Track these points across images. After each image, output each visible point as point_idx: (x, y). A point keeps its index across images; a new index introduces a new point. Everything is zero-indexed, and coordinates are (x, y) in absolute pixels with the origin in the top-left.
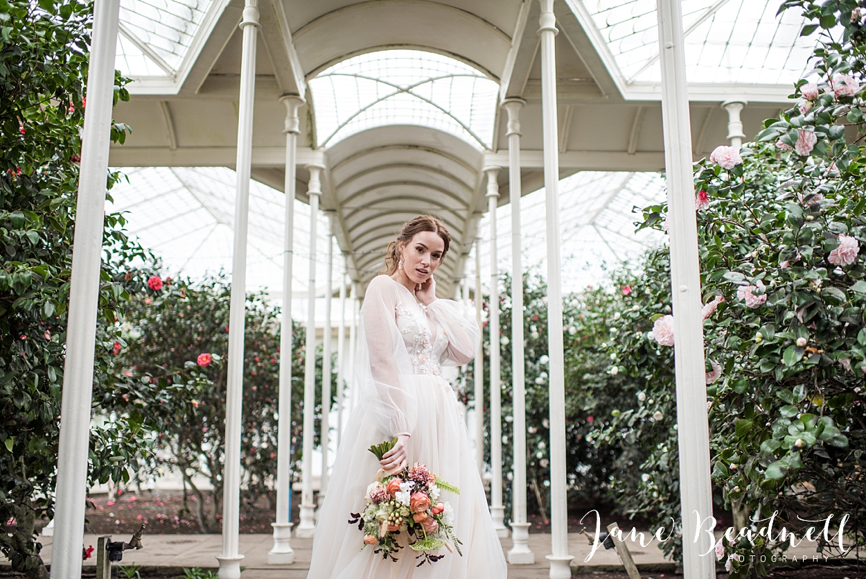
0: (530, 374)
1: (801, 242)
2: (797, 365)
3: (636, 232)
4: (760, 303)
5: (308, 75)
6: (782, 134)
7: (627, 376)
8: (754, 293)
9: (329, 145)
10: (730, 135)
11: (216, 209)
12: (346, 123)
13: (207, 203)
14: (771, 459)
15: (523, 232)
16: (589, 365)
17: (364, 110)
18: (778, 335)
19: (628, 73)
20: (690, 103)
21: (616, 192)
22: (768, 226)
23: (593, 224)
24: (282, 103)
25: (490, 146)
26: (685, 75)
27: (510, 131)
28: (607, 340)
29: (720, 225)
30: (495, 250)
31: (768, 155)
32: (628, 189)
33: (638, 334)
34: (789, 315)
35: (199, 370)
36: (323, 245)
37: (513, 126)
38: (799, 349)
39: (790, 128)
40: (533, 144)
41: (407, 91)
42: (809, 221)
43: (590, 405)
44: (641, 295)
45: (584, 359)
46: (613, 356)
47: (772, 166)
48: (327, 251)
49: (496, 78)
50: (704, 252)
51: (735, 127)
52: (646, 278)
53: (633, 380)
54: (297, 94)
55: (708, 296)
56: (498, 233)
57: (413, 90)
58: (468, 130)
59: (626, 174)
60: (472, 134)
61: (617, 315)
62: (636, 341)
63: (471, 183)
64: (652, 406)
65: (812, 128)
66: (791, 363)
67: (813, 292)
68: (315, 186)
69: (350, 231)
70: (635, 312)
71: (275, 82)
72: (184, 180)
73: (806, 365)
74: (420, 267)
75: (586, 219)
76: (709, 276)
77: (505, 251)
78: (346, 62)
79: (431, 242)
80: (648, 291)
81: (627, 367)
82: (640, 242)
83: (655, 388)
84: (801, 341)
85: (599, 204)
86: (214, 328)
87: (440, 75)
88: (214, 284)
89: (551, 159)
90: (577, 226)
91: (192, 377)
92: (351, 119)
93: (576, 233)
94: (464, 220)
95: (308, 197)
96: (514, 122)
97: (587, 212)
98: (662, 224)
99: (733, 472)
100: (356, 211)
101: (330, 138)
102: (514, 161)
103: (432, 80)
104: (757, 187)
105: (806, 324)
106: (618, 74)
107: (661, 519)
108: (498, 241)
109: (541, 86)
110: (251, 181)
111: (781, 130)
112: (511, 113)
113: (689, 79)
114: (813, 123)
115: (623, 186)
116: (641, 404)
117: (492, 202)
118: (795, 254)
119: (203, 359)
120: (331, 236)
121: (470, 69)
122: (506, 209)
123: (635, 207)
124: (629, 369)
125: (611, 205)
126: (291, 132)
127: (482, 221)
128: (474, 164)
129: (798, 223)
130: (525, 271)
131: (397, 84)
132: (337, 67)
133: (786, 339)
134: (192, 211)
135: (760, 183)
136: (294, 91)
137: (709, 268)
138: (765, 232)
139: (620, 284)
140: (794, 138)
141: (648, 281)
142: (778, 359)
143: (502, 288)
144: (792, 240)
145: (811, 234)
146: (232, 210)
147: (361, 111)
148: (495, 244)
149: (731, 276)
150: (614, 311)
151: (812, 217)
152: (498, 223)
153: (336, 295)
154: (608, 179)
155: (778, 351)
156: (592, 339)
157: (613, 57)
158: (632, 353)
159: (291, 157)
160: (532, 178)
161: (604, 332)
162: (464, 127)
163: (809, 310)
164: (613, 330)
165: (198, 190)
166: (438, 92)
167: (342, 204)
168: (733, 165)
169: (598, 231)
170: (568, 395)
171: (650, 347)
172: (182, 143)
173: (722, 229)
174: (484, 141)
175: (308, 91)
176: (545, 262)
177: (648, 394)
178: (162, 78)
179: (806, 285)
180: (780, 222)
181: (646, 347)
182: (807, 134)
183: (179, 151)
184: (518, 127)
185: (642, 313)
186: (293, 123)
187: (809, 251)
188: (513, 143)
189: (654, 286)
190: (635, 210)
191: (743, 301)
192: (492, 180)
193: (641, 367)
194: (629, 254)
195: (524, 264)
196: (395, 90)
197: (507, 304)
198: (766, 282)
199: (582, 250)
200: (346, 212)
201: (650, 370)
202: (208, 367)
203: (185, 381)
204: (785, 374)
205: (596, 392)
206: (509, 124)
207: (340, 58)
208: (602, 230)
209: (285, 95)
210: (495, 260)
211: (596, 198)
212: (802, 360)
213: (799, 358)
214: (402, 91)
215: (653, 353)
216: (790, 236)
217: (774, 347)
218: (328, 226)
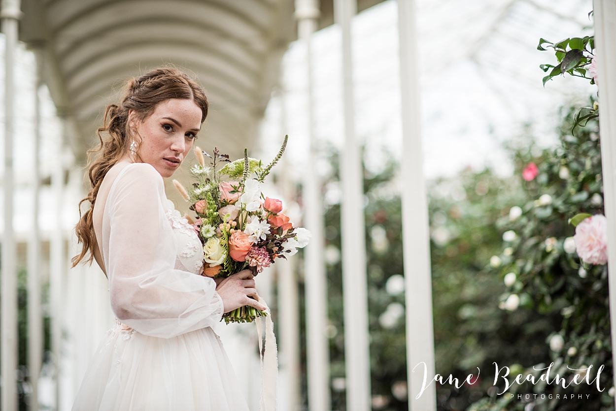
0: (375, 310)
3: (545, 80)
7: (532, 311)
16: (470, 291)
23: (474, 59)
28: (500, 254)
30: (312, 105)
33: (550, 244)
43: (473, 358)
44: (553, 178)
45: (462, 285)
46: (510, 279)
52: (561, 152)
53: (542, 316)
61: (516, 212)
62: (546, 254)
64: (573, 360)
68: (12, 3)
69: (70, 76)
70: (545, 207)
74: (170, 155)
79: (185, 116)
80: (564, 173)
81: (533, 297)
83: (578, 328)
98: (587, 67)
100: (79, 43)
116: (555, 356)
120: (38, 85)
123: (542, 41)
124: (537, 300)
139: (521, 161)
141: (565, 156)
143: (324, 168)
150: (509, 206)
153: (47, 182)
156: (473, 250)
158: (541, 274)
161: (494, 239)
164: (509, 236)
167: (56, 31)
170: (438, 341)
171: (568, 263)
177: (567, 340)
181: (563, 263)
185: (555, 210)
189: (574, 165)
190: (543, 45)
193: (555, 295)
197: (333, 195)
200: (63, 45)
201: (570, 301)
205: (482, 338)
210: (313, 123)
215: (575, 273)
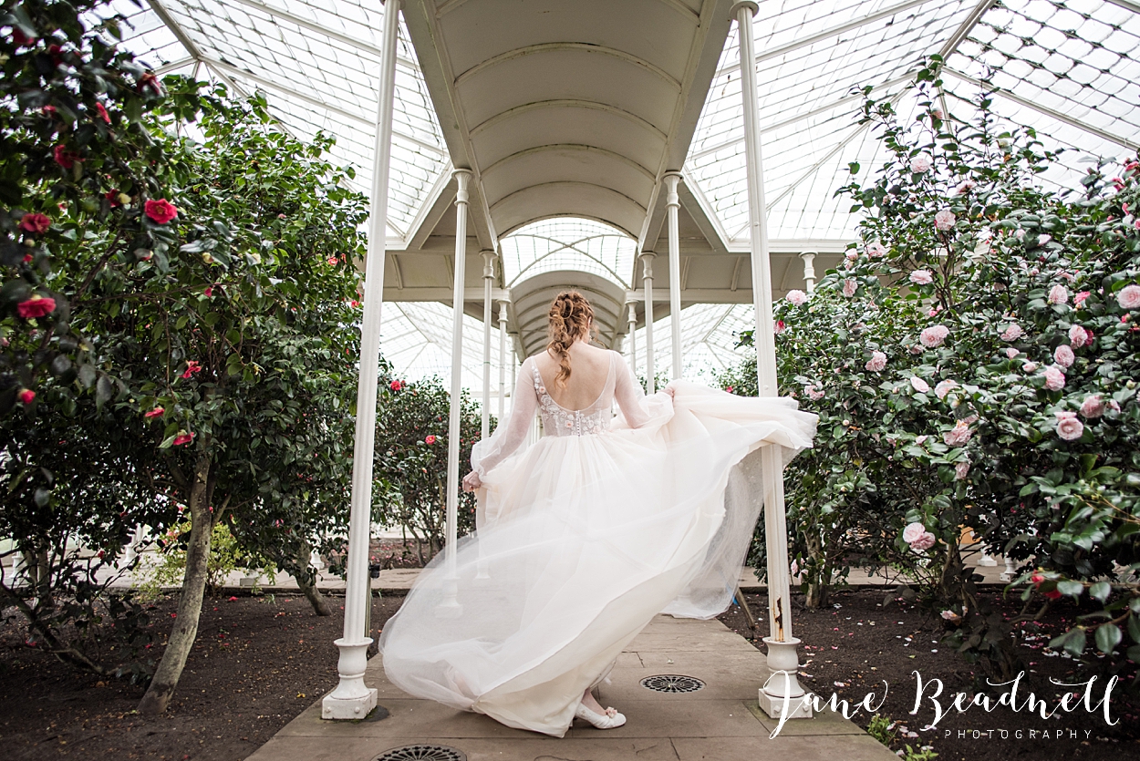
1: (847, 355)
2: (843, 438)
3: (736, 348)
4: (820, 397)
5: (499, 237)
6: (834, 283)
8: (814, 390)
9: (513, 286)
10: (806, 277)
11: (427, 331)
12: (526, 270)
13: (421, 327)
14: (826, 501)
15: (655, 347)
17: (539, 260)
18: (831, 419)
19: (731, 233)
20: (770, 253)
21: (723, 318)
22: (826, 345)
23: (706, 341)
24: (481, 256)
25: (630, 286)
26: (766, 234)
27: (645, 276)
29: (793, 344)
30: (634, 360)
31: (831, 293)
32: (732, 315)
34: (838, 404)
35: (427, 447)
36: (509, 359)
37: (647, 272)
38: (844, 427)
39: (839, 279)
40: (662, 284)
41: (570, 246)
42: (851, 342)
47: (834, 301)
48: (511, 363)
49: (636, 238)
50: (781, 362)
51: (809, 272)
52: (743, 381)
54: (493, 250)
55: (785, 392)
56: (636, 349)
57: (576, 246)
58: (614, 274)
59: (729, 305)
60: (617, 277)
63: (617, 313)
65: (855, 279)
66: (839, 437)
67: (854, 390)
68: (503, 315)
69: (527, 348)
71: (477, 241)
72: (404, 310)
73: (848, 438)
75: (700, 337)
76: (785, 379)
77: (642, 361)
78: (527, 227)
80: (744, 390)
82: (741, 355)
84: (845, 422)
85: (710, 326)
86: (430, 418)
87: (594, 235)
88: (429, 386)
89: (676, 295)
90: (694, 343)
91: (422, 452)
92: (529, 267)
93: (693, 348)
94: (611, 339)
95: (499, 324)
96: (648, 269)
97: (701, 333)
98: (753, 343)
99: (803, 512)
100: (532, 333)
101: (514, 281)
102: (648, 296)
103: (588, 238)
104: (823, 316)
105: (849, 411)
106: (723, 234)
107: (756, 554)
108: (637, 354)
109: (668, 243)
110: (464, 315)
111: (833, 279)
112: (646, 262)
113: (770, 237)
114: (855, 275)
115: (728, 313)
117: (632, 326)
118: (843, 364)
119: (429, 439)
120: (514, 351)
121: (616, 231)
122: (643, 331)
123: (734, 331)
125: (718, 328)
126: (488, 277)
127: (624, 340)
128: (619, 299)
129: (844, 343)
130: (656, 376)
131: (563, 241)
132: (521, 230)
133: (836, 421)
134: (409, 333)
135: (824, 313)
136: (490, 248)
137: (784, 374)
138: (824, 349)
139: (726, 386)
140: (842, 285)
141: (745, 383)
142: (830, 434)
144: (840, 354)
145: (853, 350)
146: (450, 336)
147: (537, 261)
148: (634, 357)
149: (800, 379)
151: (853, 339)
152: (636, 341)
154: (716, 308)
155: (830, 429)
157: (720, 222)
159: (488, 294)
160: (662, 309)
162: (611, 272)
163: (852, 401)
165: (415, 317)
166: (593, 247)
167: (522, 328)
168: (801, 303)
169: (709, 347)
172: (407, 285)
173: (796, 347)
174: (626, 282)
175: (499, 247)
176: (671, 369)
178: (395, 238)
179: (850, 385)
180: (834, 342)
182: (851, 283)
183: (405, 289)
184: (651, 272)
186: (489, 271)
187: (852, 362)
188: (648, 284)
190: (734, 334)
191: (808, 396)
192: (632, 310)
194: (732, 363)
195: (655, 372)
196: (562, 246)
198: (824, 383)
199: (697, 360)
200: (525, 334)
202: (433, 444)
203: (417, 455)
204: (835, 444)
206: (645, 270)
207: (522, 224)
208: (712, 345)
209: (483, 250)
211: (708, 322)
212: (847, 434)
213: (844, 434)
214: (567, 246)
216: (839, 351)
217: (828, 426)
218: (511, 345)
